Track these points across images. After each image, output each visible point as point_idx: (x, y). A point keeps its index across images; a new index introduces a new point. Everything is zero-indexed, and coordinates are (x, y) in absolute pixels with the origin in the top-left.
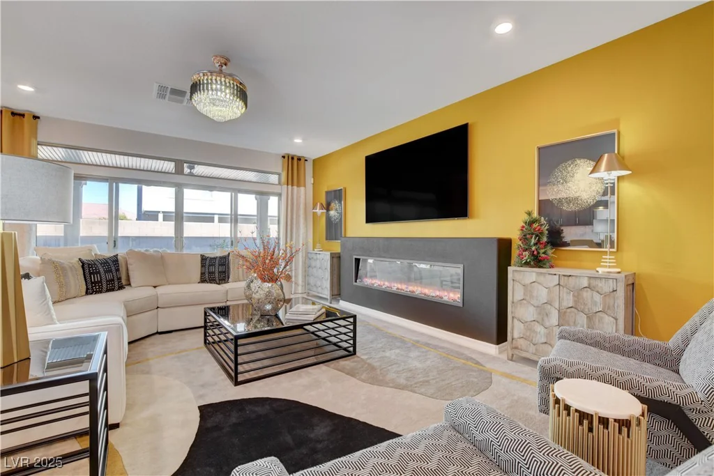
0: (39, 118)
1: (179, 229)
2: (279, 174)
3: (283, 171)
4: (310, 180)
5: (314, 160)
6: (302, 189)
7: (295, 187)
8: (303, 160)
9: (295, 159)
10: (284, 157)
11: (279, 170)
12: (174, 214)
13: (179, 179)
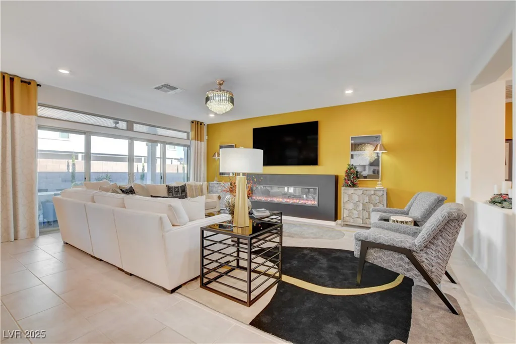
0: (40, 86)
1: (131, 167)
2: (188, 133)
3: (191, 130)
4: (206, 138)
5: (208, 125)
6: (203, 143)
7: (199, 142)
8: (203, 125)
9: (199, 124)
10: (193, 122)
11: (189, 130)
12: (127, 157)
13: (130, 134)
